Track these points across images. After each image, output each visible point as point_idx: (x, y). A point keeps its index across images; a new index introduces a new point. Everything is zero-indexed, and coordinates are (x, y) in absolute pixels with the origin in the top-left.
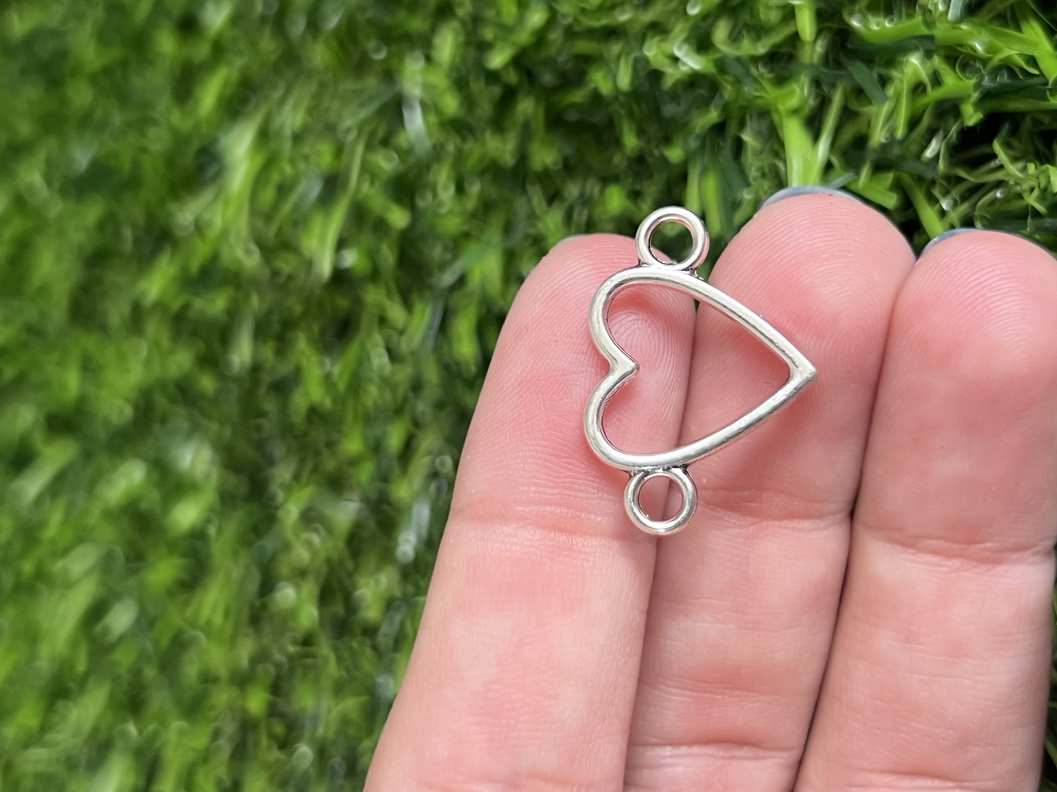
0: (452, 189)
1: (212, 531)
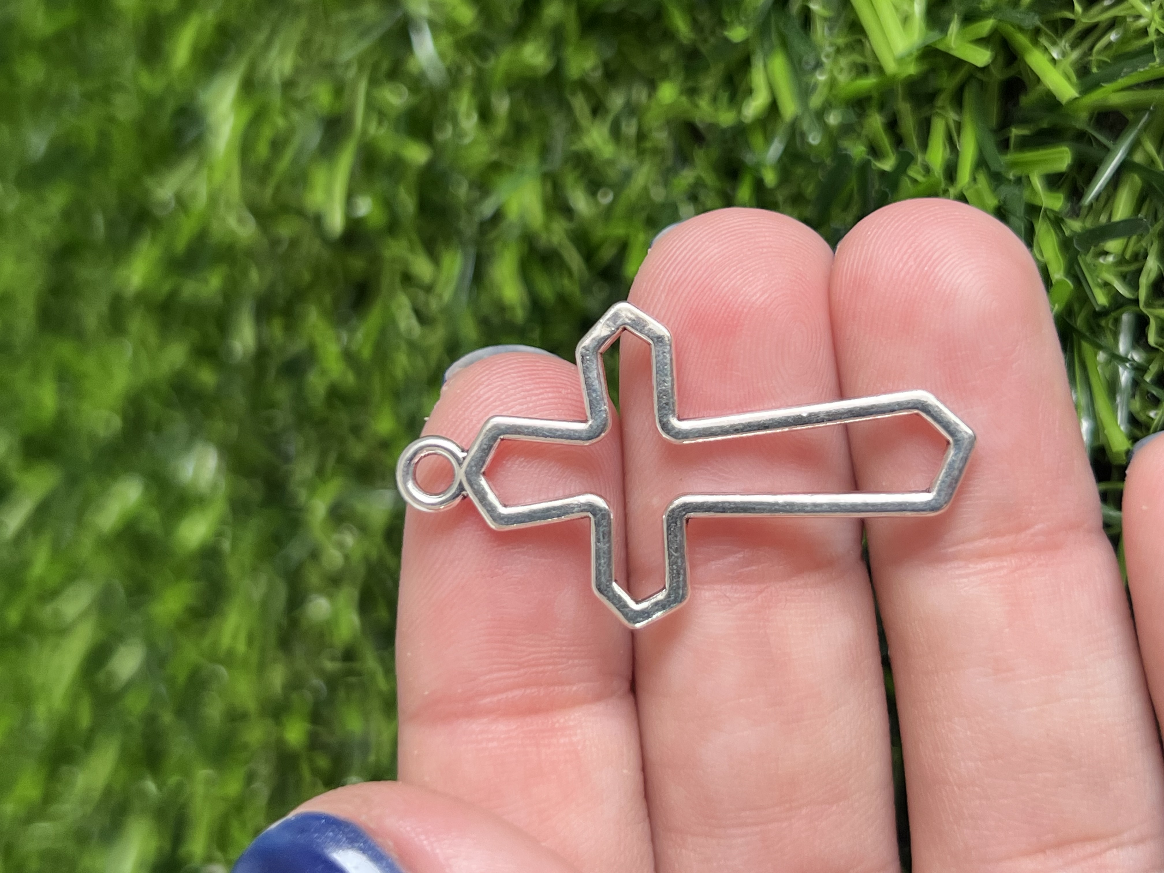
0: (475, 118)
1: (226, 545)
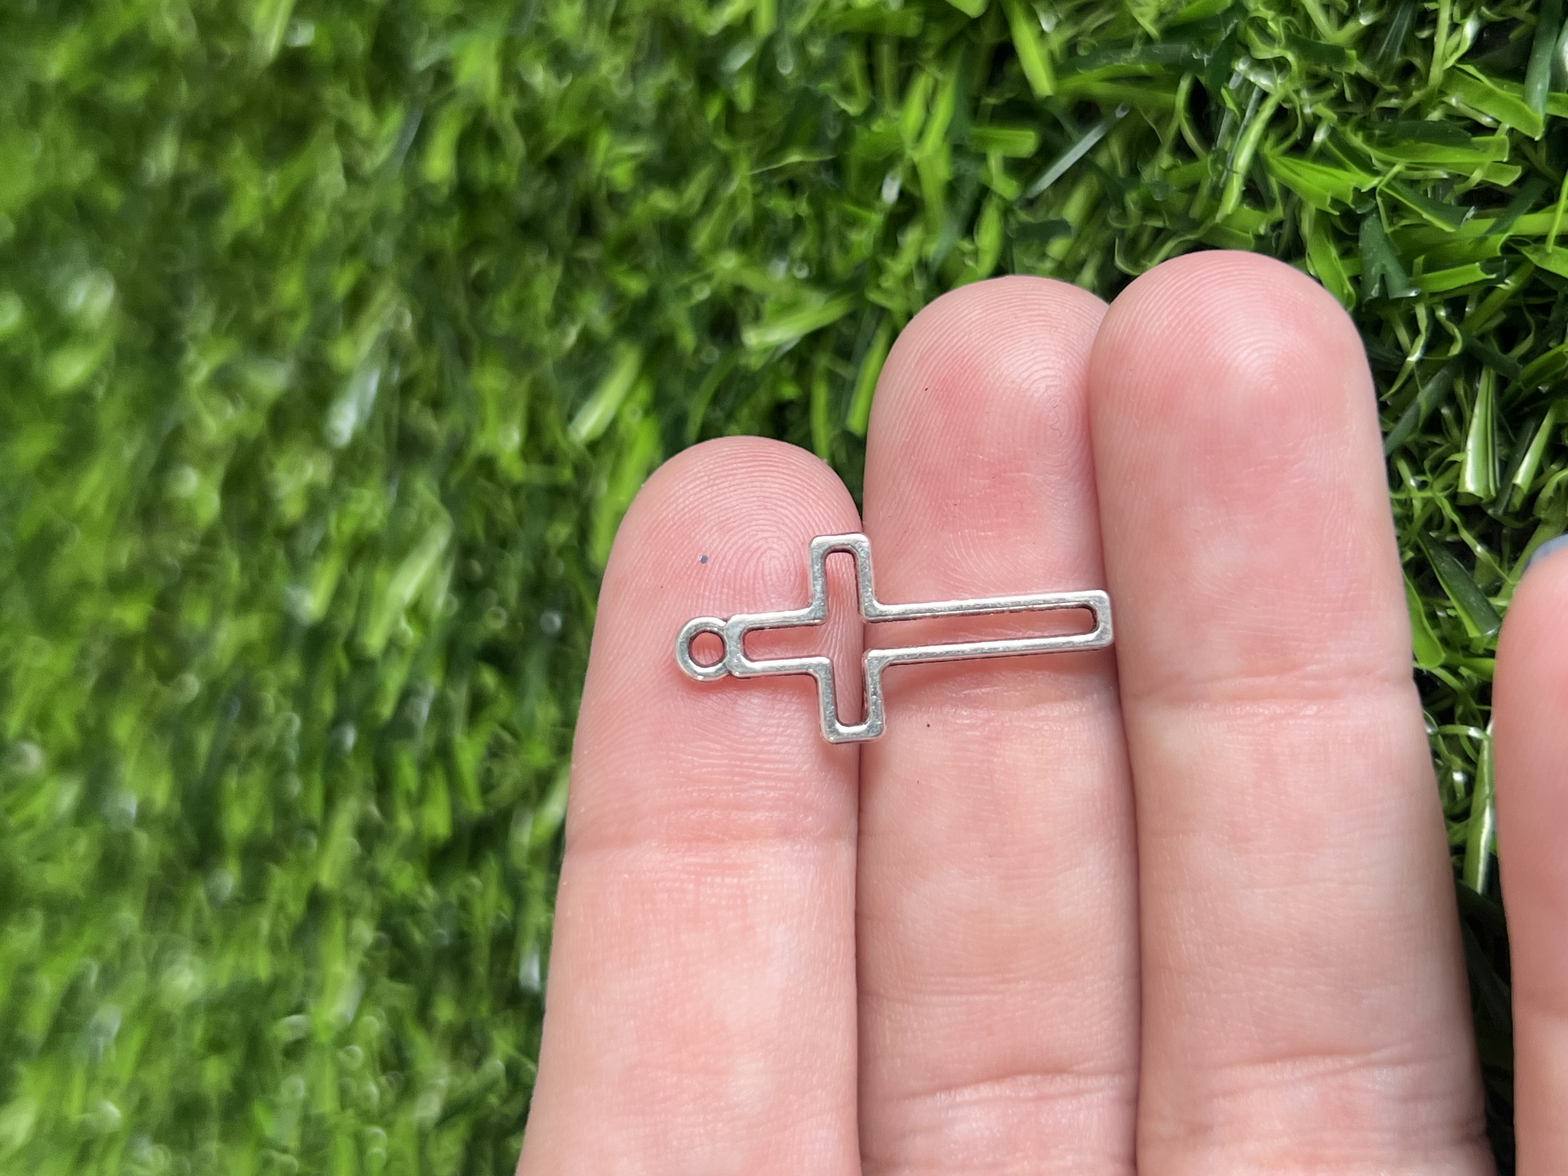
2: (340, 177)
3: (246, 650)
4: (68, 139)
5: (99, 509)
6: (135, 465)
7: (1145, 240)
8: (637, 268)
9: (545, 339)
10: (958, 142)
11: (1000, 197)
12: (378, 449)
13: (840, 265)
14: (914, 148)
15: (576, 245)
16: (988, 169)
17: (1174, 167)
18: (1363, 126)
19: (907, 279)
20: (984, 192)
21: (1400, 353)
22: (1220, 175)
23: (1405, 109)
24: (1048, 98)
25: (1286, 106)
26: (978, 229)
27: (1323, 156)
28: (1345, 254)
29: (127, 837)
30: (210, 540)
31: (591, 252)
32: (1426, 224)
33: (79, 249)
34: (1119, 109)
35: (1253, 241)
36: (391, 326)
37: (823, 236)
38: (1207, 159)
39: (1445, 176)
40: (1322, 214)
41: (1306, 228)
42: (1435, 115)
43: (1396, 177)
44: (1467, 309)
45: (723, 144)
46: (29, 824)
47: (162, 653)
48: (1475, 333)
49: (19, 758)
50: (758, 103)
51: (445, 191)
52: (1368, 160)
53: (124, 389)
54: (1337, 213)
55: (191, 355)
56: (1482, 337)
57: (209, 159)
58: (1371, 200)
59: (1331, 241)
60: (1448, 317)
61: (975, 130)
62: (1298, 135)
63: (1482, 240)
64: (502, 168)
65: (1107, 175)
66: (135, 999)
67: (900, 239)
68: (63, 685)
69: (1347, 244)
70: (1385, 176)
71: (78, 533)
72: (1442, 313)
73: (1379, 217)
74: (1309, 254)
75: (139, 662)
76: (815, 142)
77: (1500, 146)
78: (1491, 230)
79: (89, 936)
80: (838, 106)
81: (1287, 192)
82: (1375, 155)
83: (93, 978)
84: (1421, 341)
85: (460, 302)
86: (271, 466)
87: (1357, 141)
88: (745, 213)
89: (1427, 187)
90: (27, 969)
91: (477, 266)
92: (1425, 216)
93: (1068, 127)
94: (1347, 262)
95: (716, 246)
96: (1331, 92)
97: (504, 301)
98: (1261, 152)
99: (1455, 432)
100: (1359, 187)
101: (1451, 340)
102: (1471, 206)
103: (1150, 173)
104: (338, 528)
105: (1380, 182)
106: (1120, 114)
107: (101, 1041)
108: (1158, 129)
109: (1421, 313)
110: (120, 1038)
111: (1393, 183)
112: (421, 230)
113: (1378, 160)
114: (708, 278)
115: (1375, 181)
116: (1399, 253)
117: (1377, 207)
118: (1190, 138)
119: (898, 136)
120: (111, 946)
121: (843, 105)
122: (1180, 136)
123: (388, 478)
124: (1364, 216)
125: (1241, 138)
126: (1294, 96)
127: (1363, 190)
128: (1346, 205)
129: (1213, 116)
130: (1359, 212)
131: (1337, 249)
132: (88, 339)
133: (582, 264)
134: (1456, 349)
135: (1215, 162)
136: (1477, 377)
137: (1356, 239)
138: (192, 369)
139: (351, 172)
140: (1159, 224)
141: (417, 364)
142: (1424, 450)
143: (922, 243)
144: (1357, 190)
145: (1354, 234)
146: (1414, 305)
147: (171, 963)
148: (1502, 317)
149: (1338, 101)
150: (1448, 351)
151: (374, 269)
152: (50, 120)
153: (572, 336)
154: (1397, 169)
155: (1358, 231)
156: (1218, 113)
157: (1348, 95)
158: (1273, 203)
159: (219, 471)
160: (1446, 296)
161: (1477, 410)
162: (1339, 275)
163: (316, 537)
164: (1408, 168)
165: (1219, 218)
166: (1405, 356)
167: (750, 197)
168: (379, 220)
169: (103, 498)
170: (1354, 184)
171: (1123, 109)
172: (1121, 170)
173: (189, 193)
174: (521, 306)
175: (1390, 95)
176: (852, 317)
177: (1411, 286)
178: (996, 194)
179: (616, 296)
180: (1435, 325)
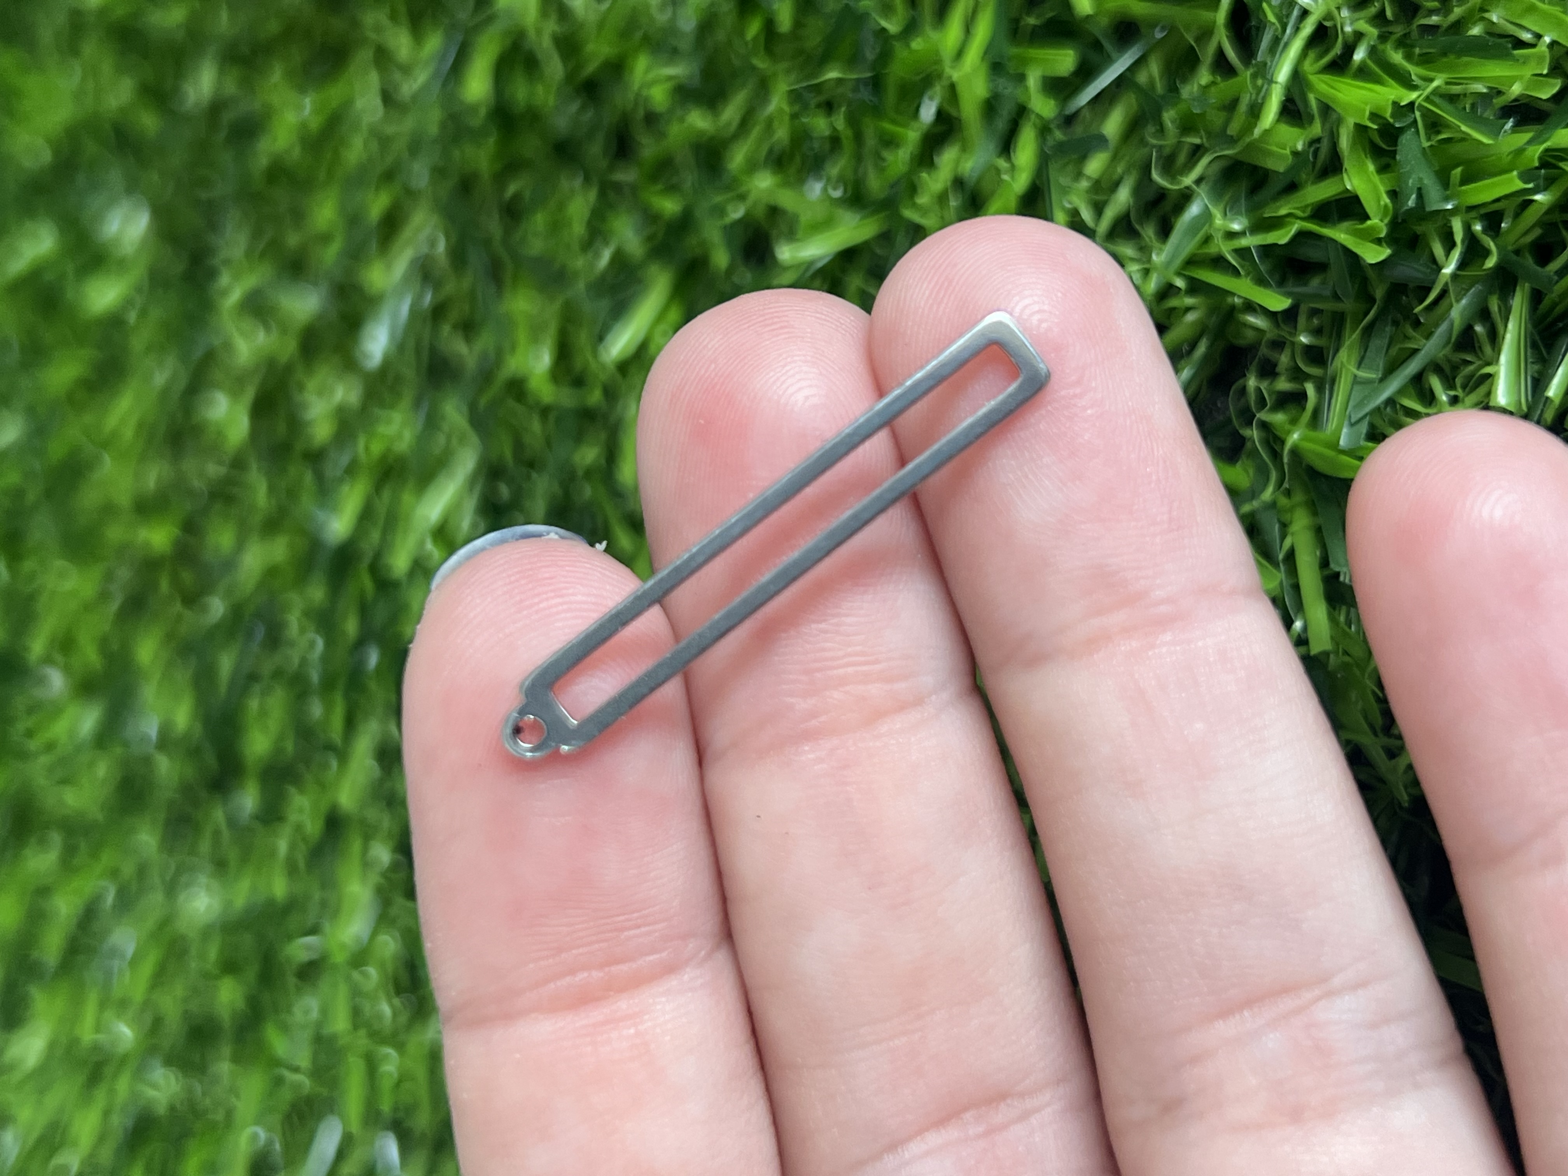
2: (378, 102)
3: (271, 573)
4: (107, 67)
5: (128, 433)
6: (165, 393)
7: (1182, 158)
8: (672, 189)
9: (579, 263)
10: (998, 60)
11: (1039, 116)
12: (409, 372)
13: (875, 185)
14: (953, 67)
15: (611, 168)
16: (1027, 88)
17: (1214, 83)
18: (1403, 43)
19: (942, 199)
20: (1021, 112)
21: (1434, 267)
22: (1259, 90)
23: (1445, 25)
24: (1088, 17)
25: (1327, 24)
26: (1015, 147)
27: (1363, 73)
28: (1383, 169)
29: (147, 761)
30: (238, 463)
31: (626, 175)
32: (1465, 138)
33: (115, 176)
34: (1158, 29)
35: (1290, 157)
36: (425, 250)
37: (859, 158)
38: (1246, 74)
39: (1485, 90)
40: (1360, 129)
41: (1344, 142)
42: (1476, 31)
43: (1435, 92)
44: (1503, 225)
45: (761, 63)
46: (50, 747)
47: (187, 577)
48: (1510, 248)
49: (42, 681)
50: (798, 24)
51: (483, 111)
52: (1407, 75)
53: (156, 313)
54: (1375, 127)
55: (224, 279)
56: (1517, 252)
57: (248, 84)
58: (1410, 114)
59: (1368, 156)
60: (1485, 231)
61: (1014, 51)
62: (1337, 49)
63: (1520, 151)
64: (540, 89)
65: (1145, 94)
66: (150, 922)
67: (935, 158)
68: (88, 608)
69: (1385, 160)
70: (1424, 90)
71: (107, 460)
72: (1478, 228)
73: (1417, 132)
74: (1346, 170)
75: (164, 585)
76: (853, 60)
77: (1540, 59)
78: (1530, 142)
79: (107, 858)
80: (879, 24)
81: (1326, 109)
82: (1414, 71)
83: (110, 899)
84: (1456, 254)
85: (493, 226)
86: (301, 387)
87: (1397, 57)
88: (782, 134)
89: (1466, 103)
90: (43, 892)
91: (512, 189)
92: (1464, 128)
93: (1108, 46)
94: (1384, 176)
95: (752, 167)
96: (1373, 10)
97: (539, 220)
98: (1299, 69)
99: (1488, 349)
100: (1396, 100)
101: (1487, 253)
102: (1510, 118)
103: (1189, 91)
104: (367, 449)
105: (1419, 97)
106: (1159, 35)
107: (116, 963)
108: (1198, 46)
109: (1457, 226)
110: (134, 962)
111: (1432, 97)
112: (456, 154)
113: (1416, 75)
114: (742, 197)
115: (1413, 95)
116: (1437, 168)
117: (1415, 121)
118: (1231, 54)
119: (937, 53)
120: (128, 869)
121: (884, 24)
122: (1220, 54)
123: (417, 403)
124: (1401, 130)
125: (1281, 55)
126: (1336, 12)
127: (1403, 104)
128: (1385, 119)
129: (1254, 32)
130: (1397, 125)
131: (1375, 165)
132: (122, 265)
133: (618, 187)
134: (1491, 263)
135: (1254, 76)
136: (1512, 294)
137: (1394, 153)
138: (225, 293)
139: (388, 98)
140: (1197, 141)
141: (450, 288)
142: (1456, 368)
143: (957, 162)
144: (1395, 104)
145: (1393, 148)
146: (1450, 219)
147: (188, 885)
148: (1537, 232)
149: (1379, 19)
150: (1483, 264)
151: (410, 193)
152: (90, 48)
153: (605, 257)
154: (1435, 84)
155: (1396, 145)
156: (1258, 29)
157: (1389, 13)
158: (1311, 119)
159: (249, 394)
160: (1483, 211)
161: (1510, 326)
162: (1375, 189)
163: (345, 460)
164: (1447, 83)
165: (1257, 132)
166: (1440, 268)
167: (787, 118)
168: (415, 147)
169: (133, 422)
170: (1392, 97)
171: (1163, 28)
172: (1160, 87)
173: (228, 117)
174: (557, 226)
175: (1431, 12)
176: (885, 237)
177: (1447, 199)
178: (1033, 112)
179: (650, 217)
180: (1471, 240)
